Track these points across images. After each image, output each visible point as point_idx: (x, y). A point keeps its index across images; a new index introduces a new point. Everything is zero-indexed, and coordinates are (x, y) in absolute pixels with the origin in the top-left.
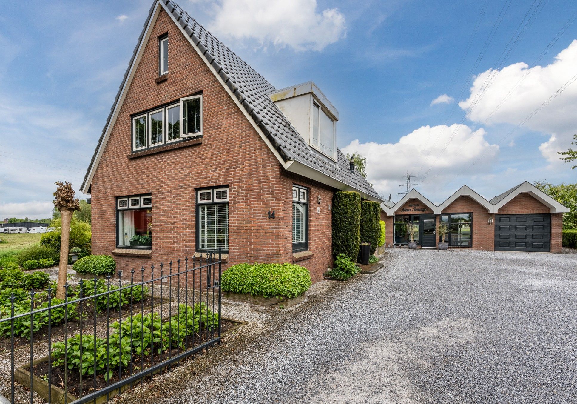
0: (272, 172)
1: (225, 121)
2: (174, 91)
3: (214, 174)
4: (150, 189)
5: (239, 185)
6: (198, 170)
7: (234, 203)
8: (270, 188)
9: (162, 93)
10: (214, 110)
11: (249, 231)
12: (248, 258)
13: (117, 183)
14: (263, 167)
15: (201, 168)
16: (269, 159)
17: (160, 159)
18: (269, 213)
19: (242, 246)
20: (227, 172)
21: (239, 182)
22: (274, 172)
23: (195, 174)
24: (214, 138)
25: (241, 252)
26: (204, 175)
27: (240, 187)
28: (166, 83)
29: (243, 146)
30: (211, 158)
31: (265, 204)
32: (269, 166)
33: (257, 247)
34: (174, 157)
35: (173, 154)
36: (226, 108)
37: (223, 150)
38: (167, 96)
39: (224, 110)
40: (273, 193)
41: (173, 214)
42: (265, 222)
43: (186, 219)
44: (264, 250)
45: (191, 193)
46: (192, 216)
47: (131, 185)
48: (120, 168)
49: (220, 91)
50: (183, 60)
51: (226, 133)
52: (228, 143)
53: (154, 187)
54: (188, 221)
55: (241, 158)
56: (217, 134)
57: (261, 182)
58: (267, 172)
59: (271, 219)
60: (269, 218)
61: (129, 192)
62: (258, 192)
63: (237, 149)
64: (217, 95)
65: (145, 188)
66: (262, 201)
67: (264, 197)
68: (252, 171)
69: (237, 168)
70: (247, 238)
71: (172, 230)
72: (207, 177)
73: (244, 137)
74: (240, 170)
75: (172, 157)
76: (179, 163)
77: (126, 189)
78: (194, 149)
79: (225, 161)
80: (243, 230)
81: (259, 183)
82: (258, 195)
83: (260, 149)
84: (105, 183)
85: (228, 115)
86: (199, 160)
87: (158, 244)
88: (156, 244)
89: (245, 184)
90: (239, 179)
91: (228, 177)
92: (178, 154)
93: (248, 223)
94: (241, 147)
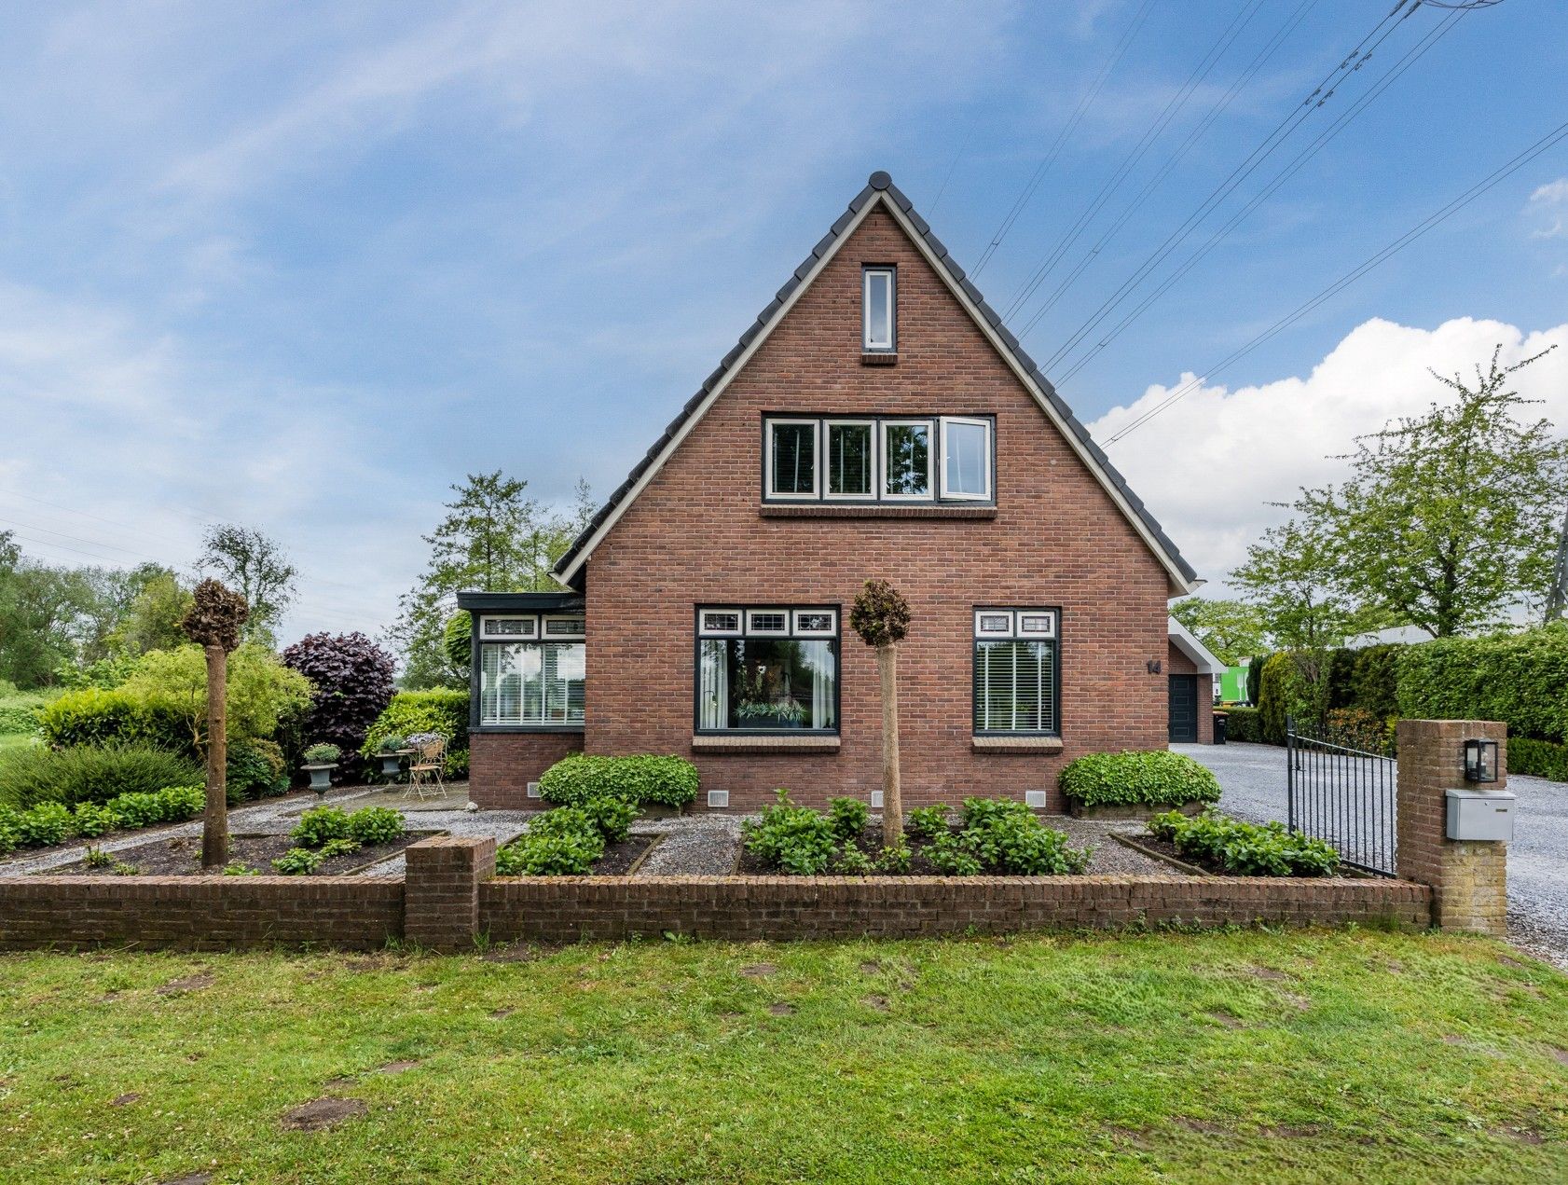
0: (1153, 594)
1: (1053, 487)
2: (913, 394)
3: (1025, 582)
4: (835, 596)
5: (1086, 609)
6: (986, 571)
7: (1073, 641)
8: (1150, 620)
9: (878, 389)
10: (1025, 460)
11: (1107, 694)
12: (1105, 743)
13: (709, 570)
14: (1136, 583)
15: (993, 567)
16: (1148, 572)
17: (872, 533)
18: (1149, 665)
19: (1094, 722)
20: (1059, 582)
21: (1086, 604)
22: (1159, 594)
23: (978, 576)
24: (1025, 513)
25: (1089, 733)
26: (1000, 582)
27: (1087, 614)
28: (891, 372)
29: (1094, 540)
30: (1017, 550)
31: (1141, 647)
32: (1148, 583)
33: (1125, 723)
34: (912, 533)
35: (911, 528)
36: (1054, 462)
37: (1046, 539)
38: (895, 400)
39: (1050, 465)
40: (1157, 631)
41: (911, 657)
42: (1141, 679)
43: (952, 668)
44: (1139, 728)
45: (964, 614)
46: (966, 662)
47: (767, 581)
48: (721, 532)
49: (1039, 428)
50: (940, 338)
51: (1053, 508)
52: (1059, 529)
53: (849, 591)
54: (957, 673)
55: (1089, 561)
56: (1034, 507)
57: (1133, 609)
58: (1145, 594)
59: (1154, 675)
60: (1149, 673)
61: (757, 596)
62: (1126, 625)
63: (1080, 544)
64: (1033, 433)
65: (820, 591)
66: (1134, 641)
67: (1139, 636)
68: (1115, 588)
69: (1080, 577)
70: (1104, 706)
71: (909, 690)
72: (1008, 587)
73: (1096, 524)
74: (1088, 583)
75: (908, 533)
76: (931, 549)
77: (746, 586)
78: (973, 526)
79: (1054, 561)
80: (1094, 693)
81: (1127, 610)
82: (1126, 631)
83: (1130, 551)
84: (653, 564)
85: (1058, 476)
86: (986, 551)
87: (861, 722)
88: (852, 722)
89: (1099, 609)
90: (1086, 598)
91: (1060, 593)
92: (930, 529)
93: (1104, 679)
94: (1089, 540)
